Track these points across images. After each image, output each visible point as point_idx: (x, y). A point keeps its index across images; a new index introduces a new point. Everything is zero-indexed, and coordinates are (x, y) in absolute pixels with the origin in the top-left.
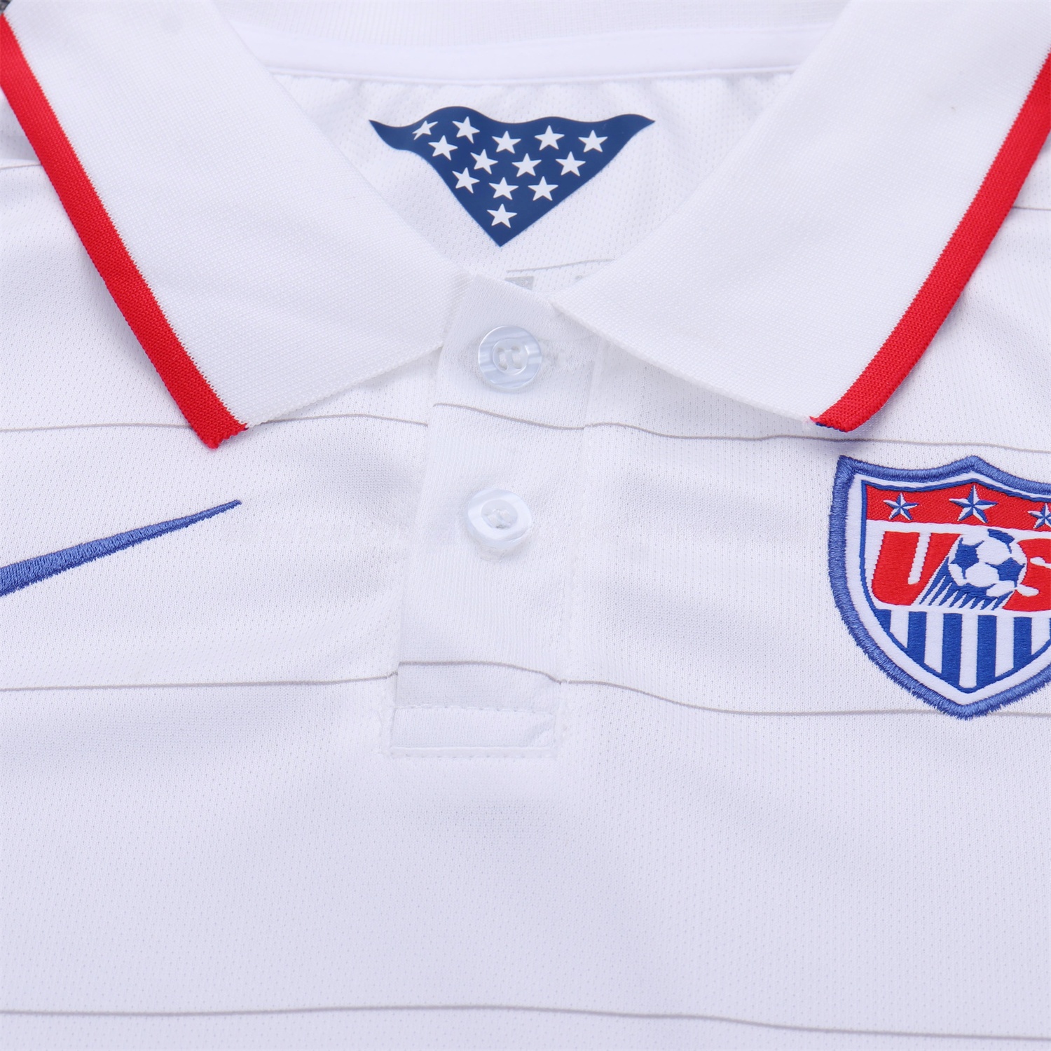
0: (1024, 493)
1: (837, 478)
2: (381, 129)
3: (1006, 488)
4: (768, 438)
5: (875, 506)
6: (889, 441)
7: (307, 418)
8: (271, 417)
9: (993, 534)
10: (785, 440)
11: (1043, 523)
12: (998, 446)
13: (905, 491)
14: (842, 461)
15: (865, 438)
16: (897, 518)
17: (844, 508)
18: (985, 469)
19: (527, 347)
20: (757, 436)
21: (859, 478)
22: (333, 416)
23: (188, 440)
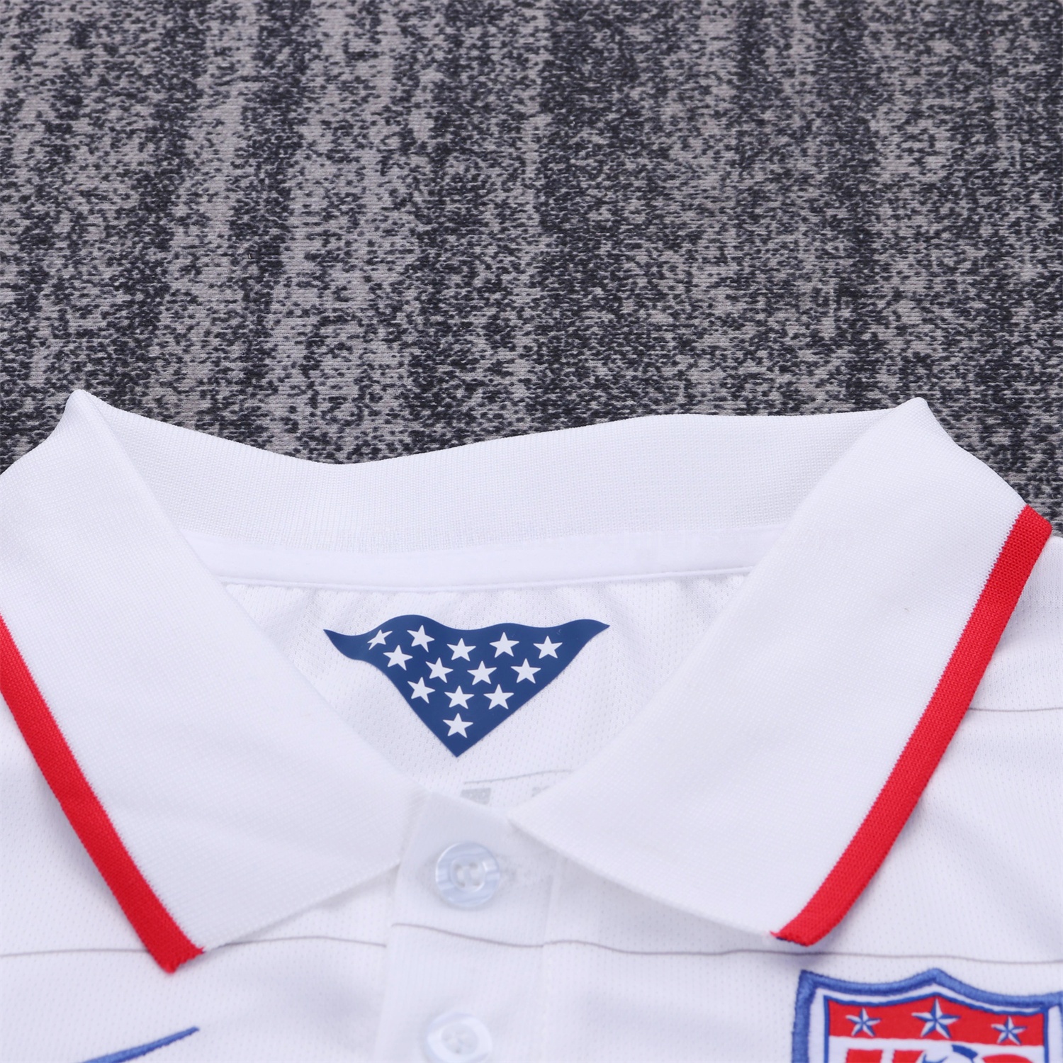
0: (987, 1006)
1: (799, 993)
2: (336, 638)
3: (968, 1001)
4: (729, 952)
5: (837, 1022)
6: (850, 954)
7: (265, 941)
8: (229, 939)
9: (957, 1049)
10: (746, 955)
11: (1007, 1037)
12: (960, 958)
13: (868, 1006)
14: (804, 975)
15: (826, 950)
16: (861, 1034)
17: (807, 1025)
18: (947, 982)
19: (484, 864)
20: (718, 950)
21: (821, 993)
22: (291, 938)
23: (145, 964)
